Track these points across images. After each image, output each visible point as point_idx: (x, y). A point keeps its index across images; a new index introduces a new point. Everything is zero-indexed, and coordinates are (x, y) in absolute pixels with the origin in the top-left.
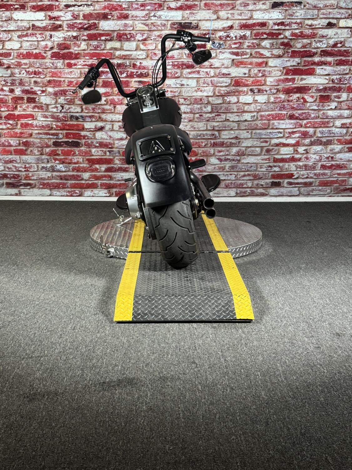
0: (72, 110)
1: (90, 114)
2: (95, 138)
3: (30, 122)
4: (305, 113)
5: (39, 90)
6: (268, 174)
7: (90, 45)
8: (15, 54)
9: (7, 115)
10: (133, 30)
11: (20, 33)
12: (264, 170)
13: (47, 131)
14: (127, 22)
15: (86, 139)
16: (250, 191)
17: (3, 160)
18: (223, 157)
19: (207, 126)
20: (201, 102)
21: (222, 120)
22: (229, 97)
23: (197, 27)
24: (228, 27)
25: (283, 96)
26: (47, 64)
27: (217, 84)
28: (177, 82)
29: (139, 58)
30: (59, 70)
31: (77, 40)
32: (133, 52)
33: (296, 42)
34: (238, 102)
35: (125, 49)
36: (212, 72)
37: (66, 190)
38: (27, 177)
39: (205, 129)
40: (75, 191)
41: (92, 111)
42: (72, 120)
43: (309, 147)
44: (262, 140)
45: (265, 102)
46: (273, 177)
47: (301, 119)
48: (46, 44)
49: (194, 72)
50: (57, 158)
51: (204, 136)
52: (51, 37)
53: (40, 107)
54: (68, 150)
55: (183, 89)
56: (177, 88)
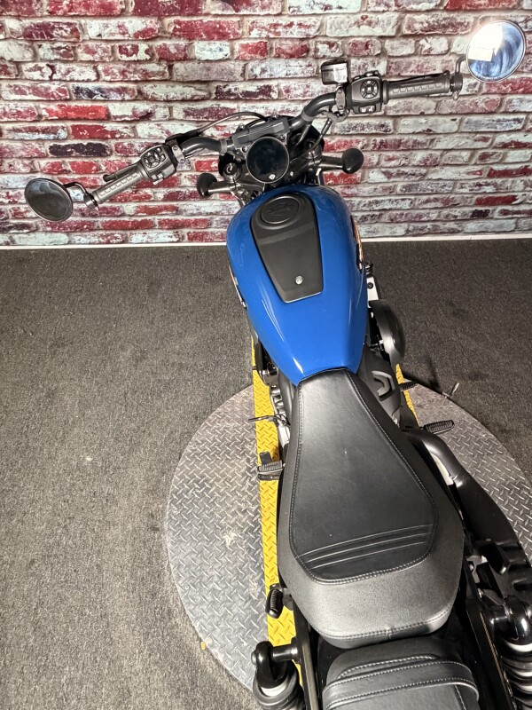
0: (75, 75)
1: (118, 85)
2: (136, 136)
6: (471, 198)
12: (466, 190)
13: (32, 125)
15: (117, 139)
16: (431, 227)
18: (394, 171)
20: (365, 53)
22: (430, 40)
27: (409, 4)
34: (449, 50)
37: (95, 233)
38: (18, 214)
40: (113, 234)
41: (119, 77)
42: (79, 99)
44: (478, 135)
46: (479, 202)
50: (65, 179)
51: (363, 129)
53: (2, 68)
54: (84, 162)
55: (328, 17)
56: (314, 14)
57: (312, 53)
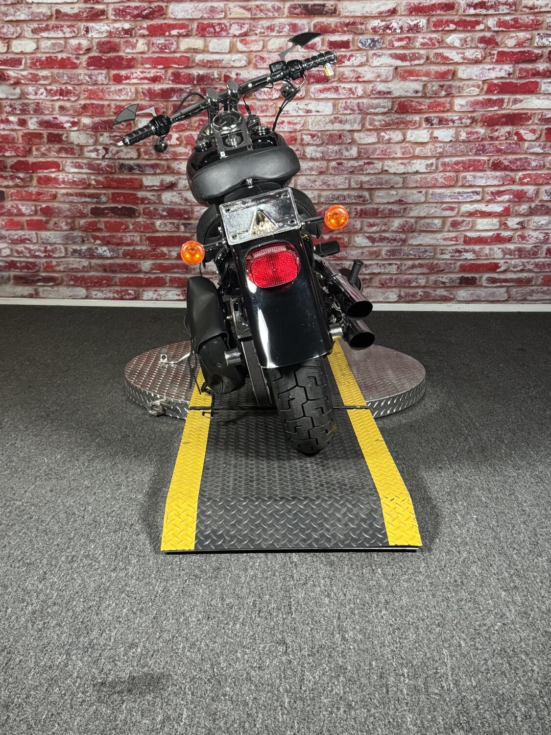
0: (122, 155)
1: (152, 162)
2: (161, 203)
3: (53, 175)
4: (520, 159)
5: (67, 122)
6: (455, 264)
7: (153, 44)
8: (29, 61)
9: (16, 163)
10: (225, 17)
11: (35, 25)
12: (447, 256)
13: (82, 191)
14: (215, 4)
15: (145, 204)
16: (422, 294)
17: (9, 239)
18: (377, 235)
19: (350, 183)
20: (340, 141)
21: (377, 171)
22: (388, 133)
23: (334, 12)
24: (389, 11)
25: (482, 131)
26: (80, 78)
27: (368, 109)
28: (299, 105)
29: (235, 65)
30: (101, 87)
31: (131, 36)
32: (224, 55)
33: (507, 37)
34: (404, 140)
35: (211, 50)
36: (360, 89)
37: (112, 289)
38: (49, 267)
39: (347, 187)
40: (127, 290)
41: (155, 156)
42: (121, 172)
43: (526, 219)
44: (444, 205)
45: (451, 141)
46: (463, 269)
47: (512, 170)
48: (79, 44)
49: (329, 89)
50: (98, 236)
51: (345, 199)
52: (87, 31)
53: (70, 150)
54: (116, 222)
55: (310, 118)
56: (299, 116)
57: (299, 141)
